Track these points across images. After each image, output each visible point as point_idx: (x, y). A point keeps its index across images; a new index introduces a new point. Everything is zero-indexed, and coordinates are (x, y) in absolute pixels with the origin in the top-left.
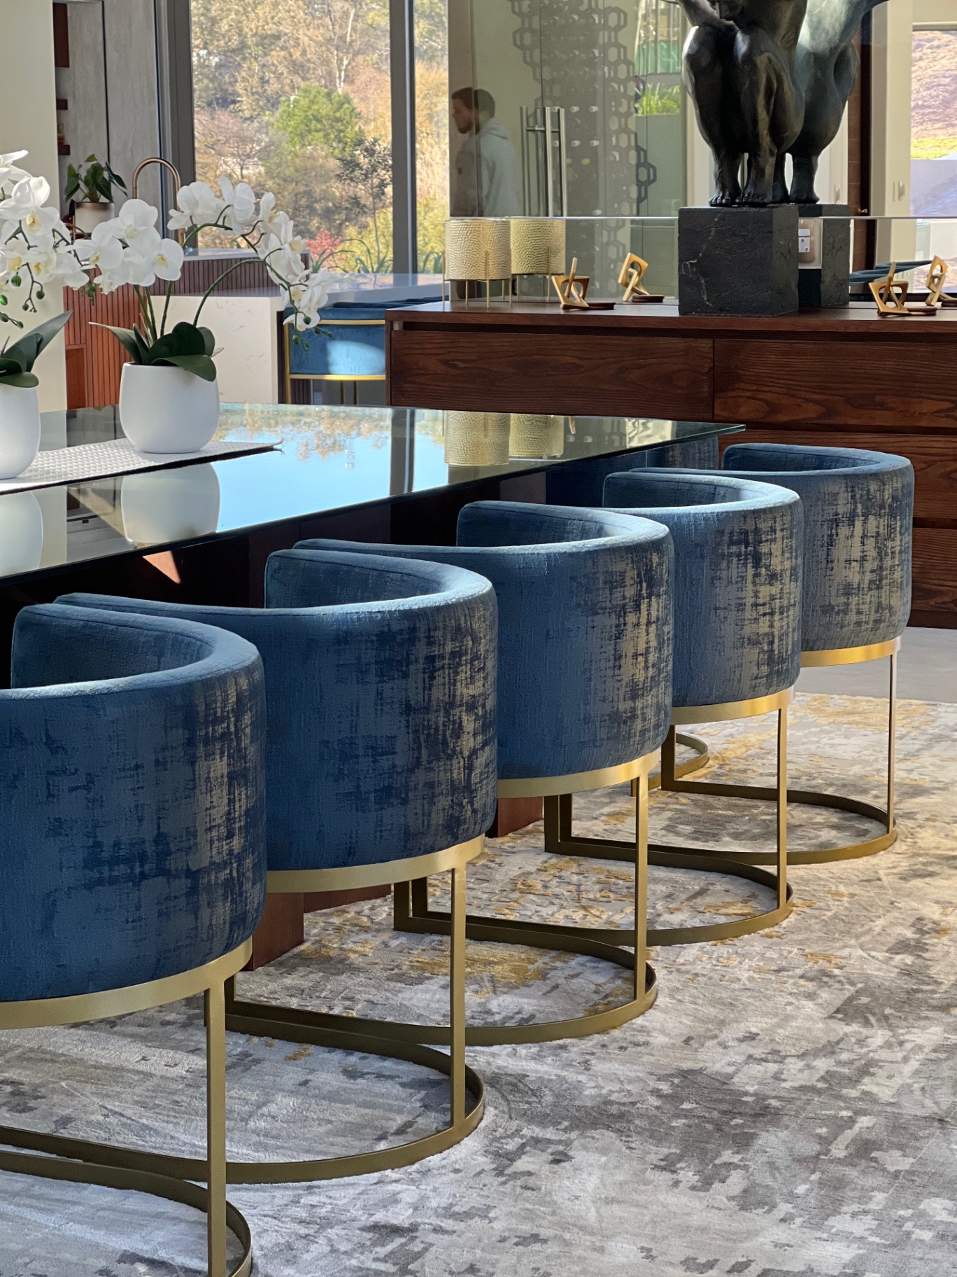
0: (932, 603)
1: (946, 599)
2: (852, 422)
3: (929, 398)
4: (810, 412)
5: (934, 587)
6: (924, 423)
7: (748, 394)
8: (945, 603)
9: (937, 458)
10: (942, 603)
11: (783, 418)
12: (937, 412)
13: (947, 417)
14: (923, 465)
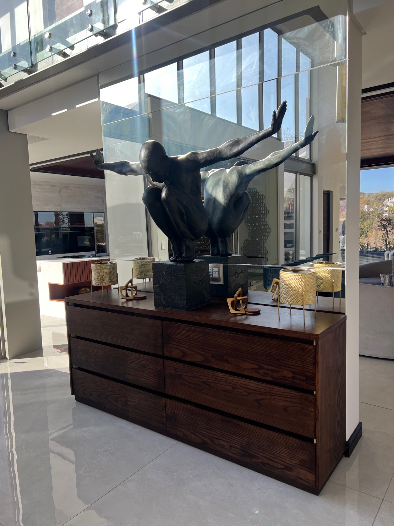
0: (253, 460)
1: (259, 461)
2: (215, 366)
3: (248, 362)
4: (198, 359)
5: (253, 453)
6: (246, 373)
7: (175, 346)
8: (259, 463)
9: (252, 391)
10: (257, 462)
11: (188, 359)
12: (251, 369)
13: (256, 372)
14: (246, 394)
